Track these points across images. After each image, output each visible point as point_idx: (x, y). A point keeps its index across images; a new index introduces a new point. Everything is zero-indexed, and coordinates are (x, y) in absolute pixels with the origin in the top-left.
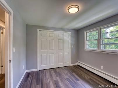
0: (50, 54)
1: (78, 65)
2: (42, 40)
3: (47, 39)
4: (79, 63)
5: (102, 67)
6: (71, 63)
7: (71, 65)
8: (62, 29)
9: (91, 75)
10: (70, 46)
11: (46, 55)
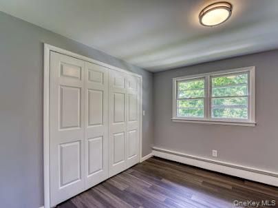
0: (90, 140)
1: (154, 157)
2: (62, 90)
3: (80, 88)
4: (156, 150)
5: (215, 153)
6: (141, 156)
7: (142, 159)
8: (122, 63)
9: (197, 174)
10: (139, 112)
11: (78, 143)
